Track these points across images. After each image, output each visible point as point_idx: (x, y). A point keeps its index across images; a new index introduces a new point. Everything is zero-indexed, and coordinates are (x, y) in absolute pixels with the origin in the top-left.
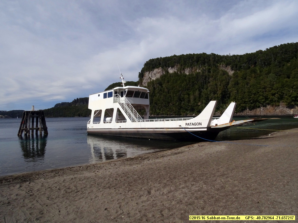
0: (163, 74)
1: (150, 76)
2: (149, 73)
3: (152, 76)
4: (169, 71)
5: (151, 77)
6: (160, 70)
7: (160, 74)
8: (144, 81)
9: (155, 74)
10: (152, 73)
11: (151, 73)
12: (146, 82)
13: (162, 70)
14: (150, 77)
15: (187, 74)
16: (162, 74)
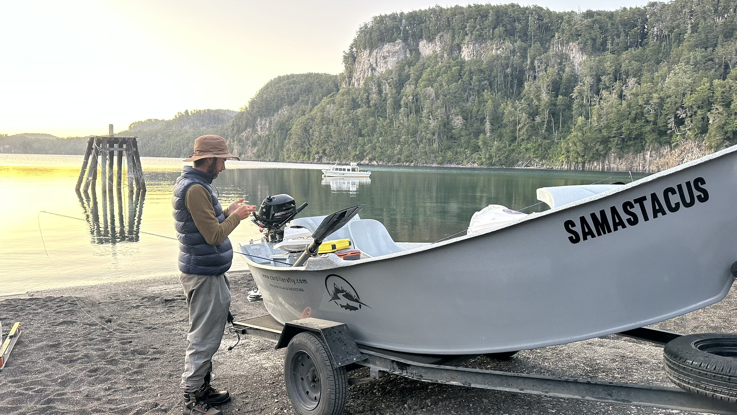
0: (406, 57)
1: (372, 61)
2: (370, 54)
3: (376, 63)
4: (421, 51)
5: (374, 65)
6: (397, 48)
7: (398, 58)
8: (356, 75)
9: (385, 58)
10: (377, 53)
11: (374, 53)
12: (361, 79)
13: (403, 48)
14: (371, 65)
15: (467, 59)
16: (402, 57)
